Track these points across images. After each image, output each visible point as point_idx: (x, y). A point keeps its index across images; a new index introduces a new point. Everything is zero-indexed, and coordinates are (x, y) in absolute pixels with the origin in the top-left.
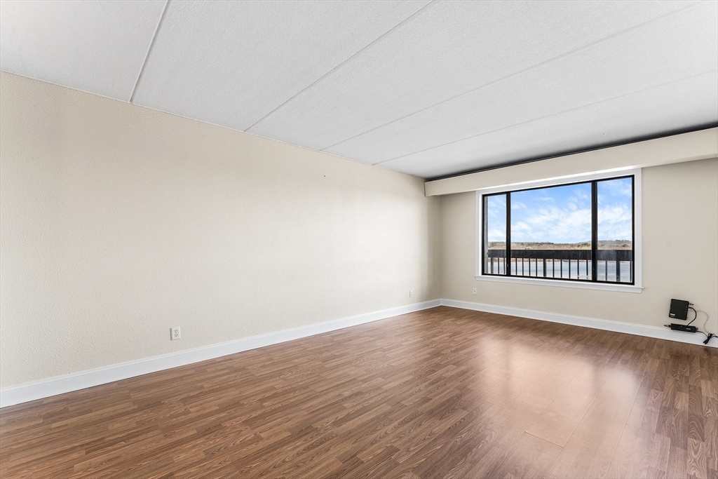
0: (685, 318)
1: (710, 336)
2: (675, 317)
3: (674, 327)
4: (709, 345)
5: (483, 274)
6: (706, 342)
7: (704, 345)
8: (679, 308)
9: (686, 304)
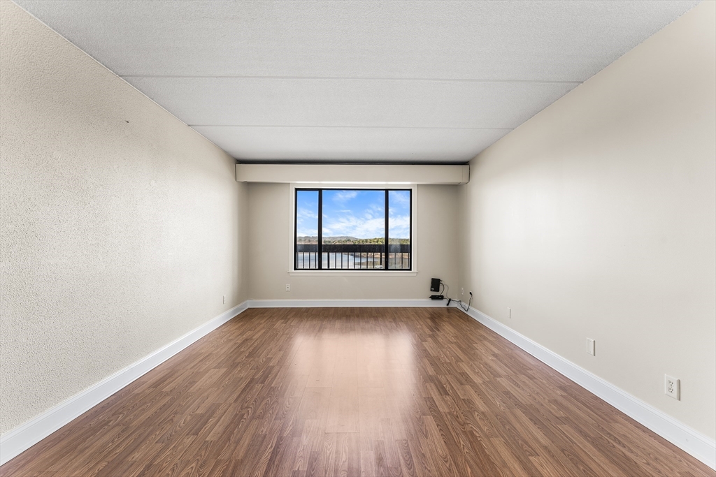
0: (438, 291)
1: (450, 300)
2: (434, 291)
3: (433, 298)
4: (450, 306)
5: (295, 269)
6: (448, 305)
7: (446, 306)
8: (436, 284)
9: (439, 280)
